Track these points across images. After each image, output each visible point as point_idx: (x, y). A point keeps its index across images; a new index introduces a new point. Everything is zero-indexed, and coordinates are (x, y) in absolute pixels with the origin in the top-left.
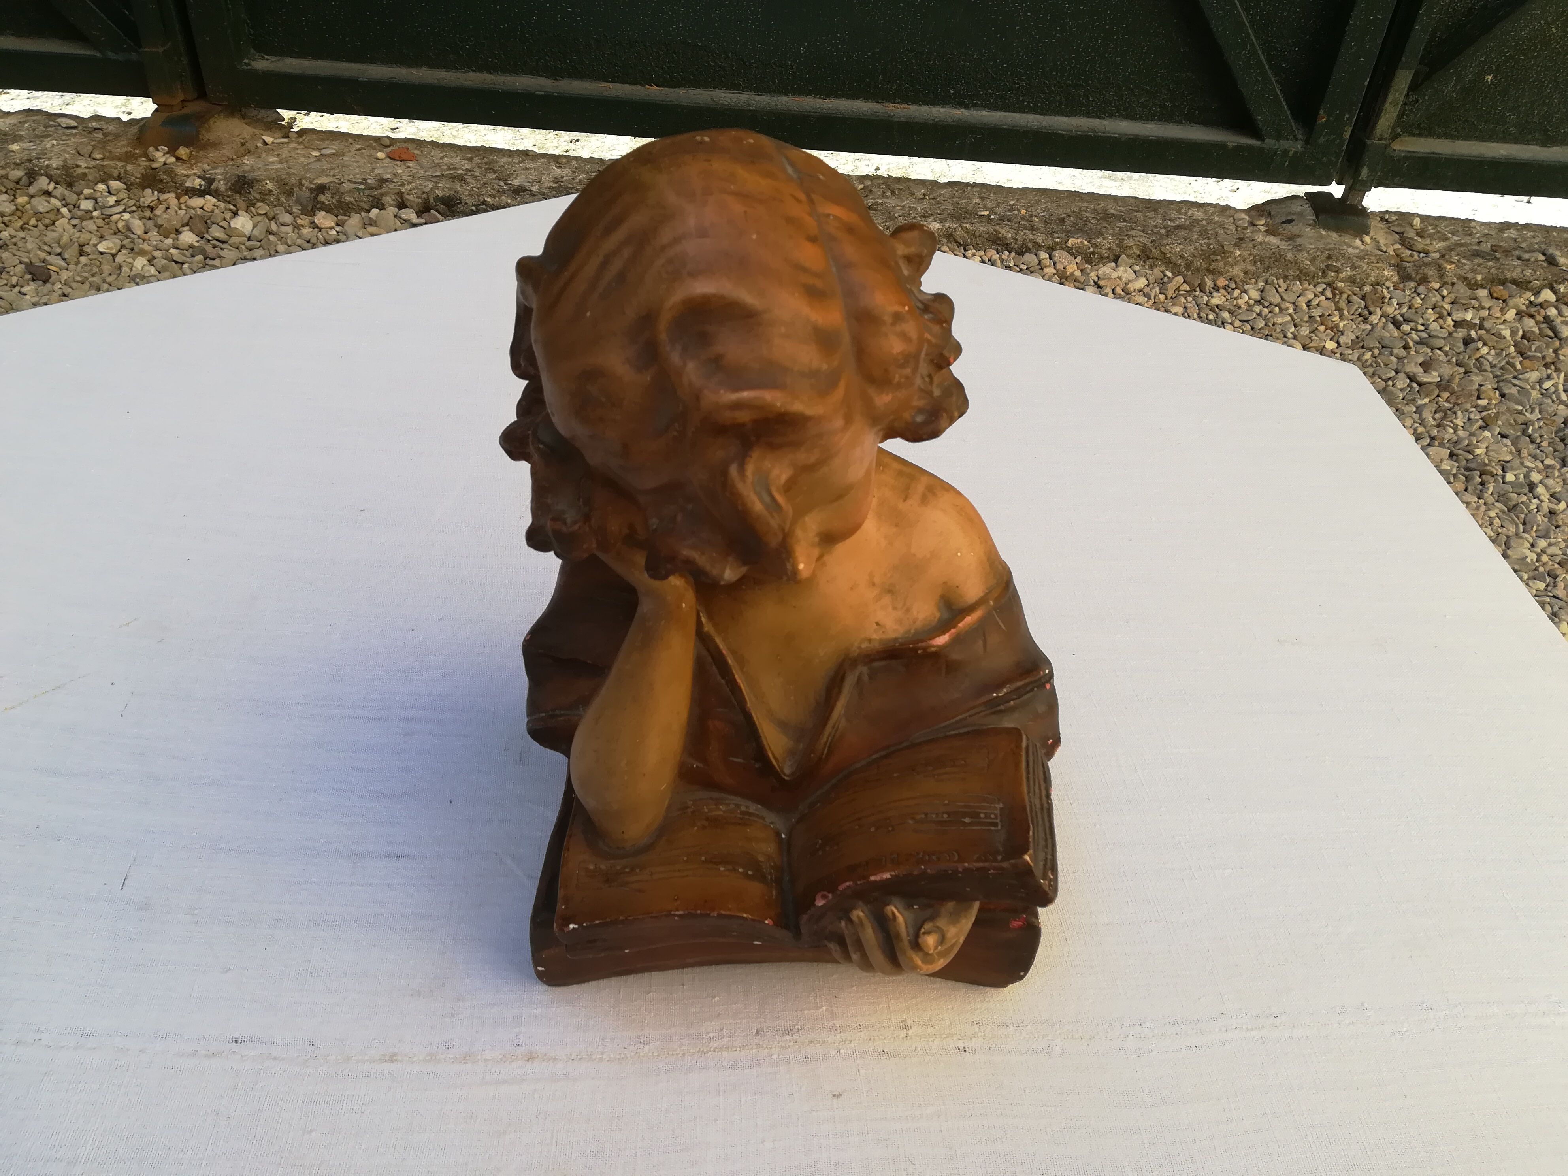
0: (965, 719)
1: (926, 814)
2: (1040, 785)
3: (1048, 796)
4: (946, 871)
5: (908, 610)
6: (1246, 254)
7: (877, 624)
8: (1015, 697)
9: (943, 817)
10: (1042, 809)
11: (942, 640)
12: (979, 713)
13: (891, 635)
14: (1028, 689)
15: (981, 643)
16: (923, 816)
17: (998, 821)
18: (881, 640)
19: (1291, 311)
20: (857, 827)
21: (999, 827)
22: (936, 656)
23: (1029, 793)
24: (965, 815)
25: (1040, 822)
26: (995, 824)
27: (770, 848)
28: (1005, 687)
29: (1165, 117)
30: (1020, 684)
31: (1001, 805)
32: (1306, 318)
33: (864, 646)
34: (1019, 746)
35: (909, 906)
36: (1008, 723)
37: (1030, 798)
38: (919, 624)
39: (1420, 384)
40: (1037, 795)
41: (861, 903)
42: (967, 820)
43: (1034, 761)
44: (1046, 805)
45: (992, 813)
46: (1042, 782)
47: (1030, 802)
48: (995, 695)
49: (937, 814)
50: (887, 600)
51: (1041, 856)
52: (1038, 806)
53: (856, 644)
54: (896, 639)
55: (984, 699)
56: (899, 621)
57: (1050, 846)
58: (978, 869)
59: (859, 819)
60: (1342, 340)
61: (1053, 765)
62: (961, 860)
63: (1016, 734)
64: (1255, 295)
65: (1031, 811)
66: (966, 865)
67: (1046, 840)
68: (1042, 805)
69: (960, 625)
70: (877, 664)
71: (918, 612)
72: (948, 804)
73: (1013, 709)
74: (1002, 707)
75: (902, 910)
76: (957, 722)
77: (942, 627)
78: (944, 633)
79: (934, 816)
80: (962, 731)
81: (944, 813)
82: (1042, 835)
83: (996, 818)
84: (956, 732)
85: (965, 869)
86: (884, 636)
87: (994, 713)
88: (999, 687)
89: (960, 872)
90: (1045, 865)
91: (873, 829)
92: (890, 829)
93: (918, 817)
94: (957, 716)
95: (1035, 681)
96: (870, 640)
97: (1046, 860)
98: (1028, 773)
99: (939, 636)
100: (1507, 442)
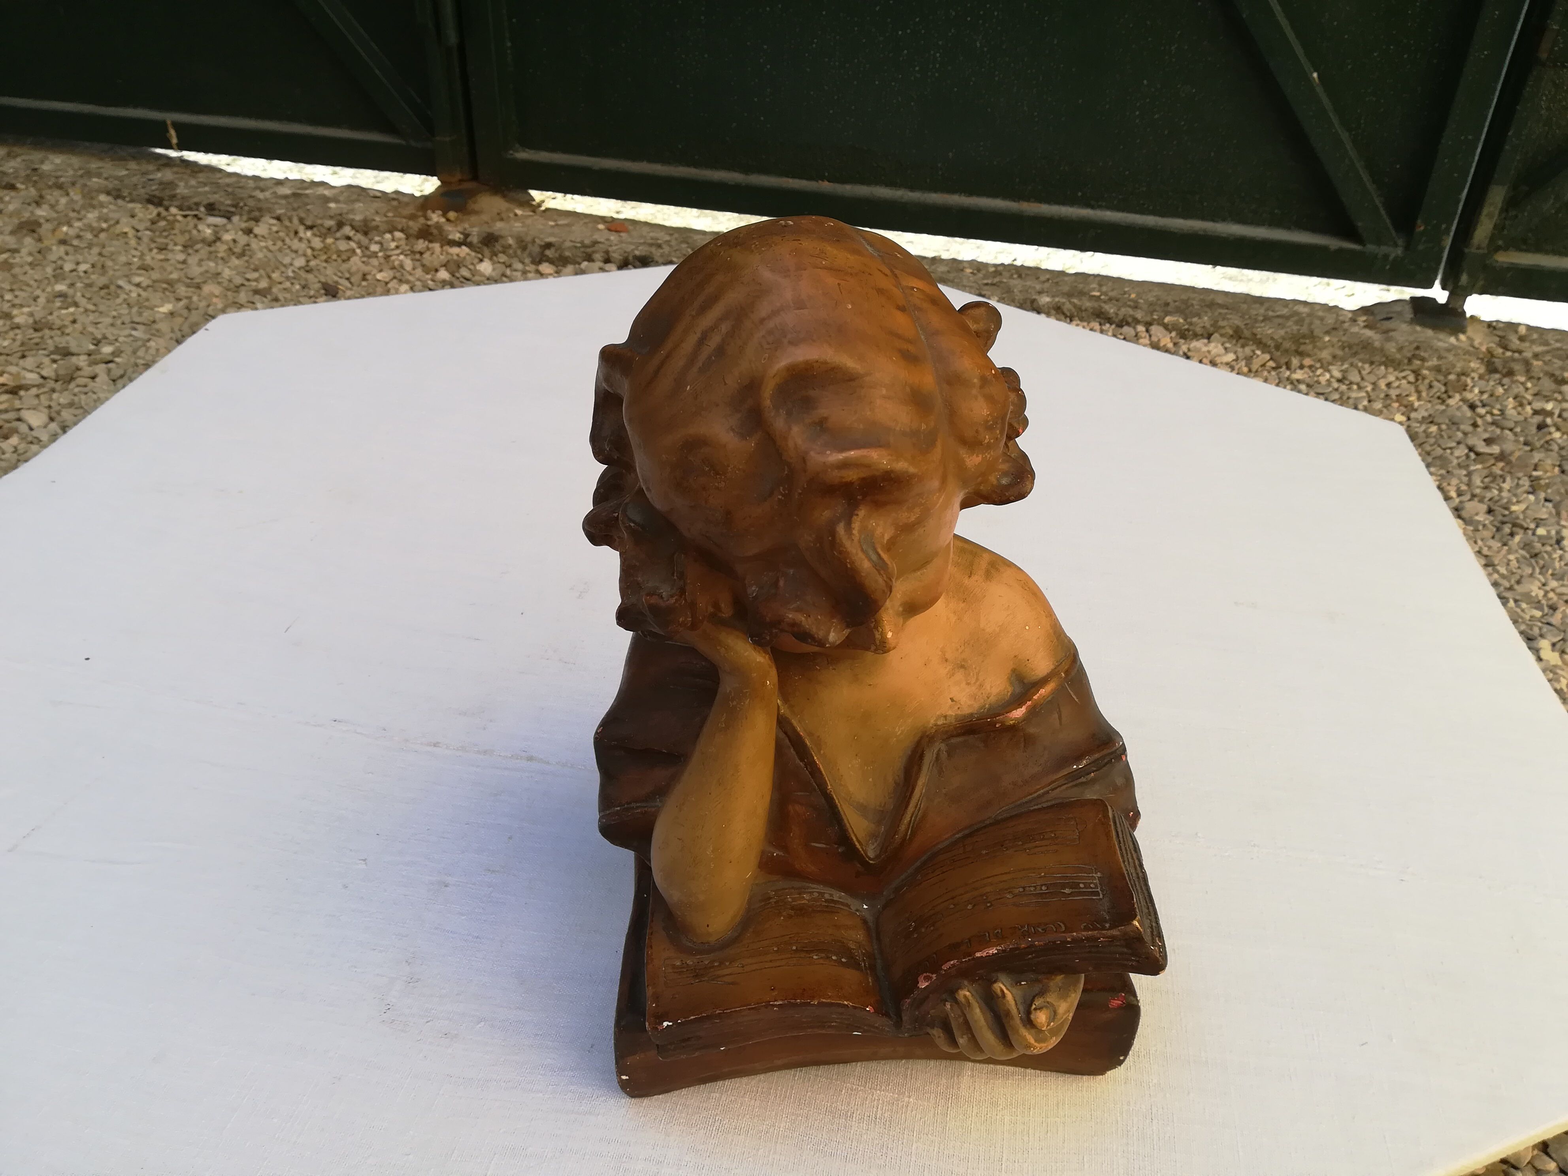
0: (1048, 792)
1: (1024, 888)
2: (1131, 853)
3: (1141, 865)
4: (1054, 942)
5: (981, 686)
6: (1335, 340)
7: (952, 699)
8: (1095, 769)
9: (1041, 890)
10: (1138, 878)
11: (1019, 713)
12: (1060, 786)
13: (966, 711)
14: (1106, 761)
15: (1056, 716)
16: (1021, 890)
17: (1099, 890)
18: (956, 715)
19: (1369, 389)
20: (952, 906)
21: (1101, 896)
22: (1013, 729)
23: (1124, 862)
24: (1064, 886)
25: (1140, 891)
26: (1097, 894)
27: (859, 935)
28: (1084, 759)
29: (1275, 222)
30: (1097, 756)
31: (1099, 874)
32: (1382, 395)
33: (940, 723)
34: (1106, 816)
35: (1018, 983)
36: (1090, 794)
37: (1126, 867)
38: (993, 699)
39: (1477, 454)
40: (1132, 864)
41: (966, 983)
42: (1067, 891)
43: (1122, 831)
44: (1140, 874)
45: (1092, 883)
46: (1133, 852)
47: (1127, 870)
48: (1075, 767)
49: (1035, 886)
50: (959, 675)
51: (1147, 923)
52: (1134, 875)
53: (932, 721)
54: (972, 715)
55: (1065, 772)
56: (974, 697)
57: (1152, 914)
58: (1088, 939)
59: (953, 898)
60: (1413, 415)
61: (1139, 834)
62: (1069, 930)
63: (1100, 805)
64: (1337, 374)
65: (1130, 880)
66: (1075, 934)
67: (1148, 908)
68: (1137, 874)
69: (1035, 697)
70: (954, 740)
71: (991, 687)
72: (1044, 876)
73: (1093, 781)
74: (1083, 780)
75: (1009, 988)
76: (1039, 797)
77: (1017, 701)
78: (1020, 706)
79: (1032, 889)
80: (1045, 805)
81: (1042, 885)
82: (1143, 903)
83: (1096, 887)
84: (1040, 806)
85: (1074, 940)
86: (959, 712)
87: (1076, 786)
88: (1078, 759)
89: (1069, 943)
90: (1152, 932)
91: (970, 907)
92: (988, 905)
93: (1016, 891)
94: (1039, 790)
95: (1112, 753)
96: (945, 717)
97: (1152, 927)
98: (1119, 842)
99: (1016, 709)
100: (1550, 505)
